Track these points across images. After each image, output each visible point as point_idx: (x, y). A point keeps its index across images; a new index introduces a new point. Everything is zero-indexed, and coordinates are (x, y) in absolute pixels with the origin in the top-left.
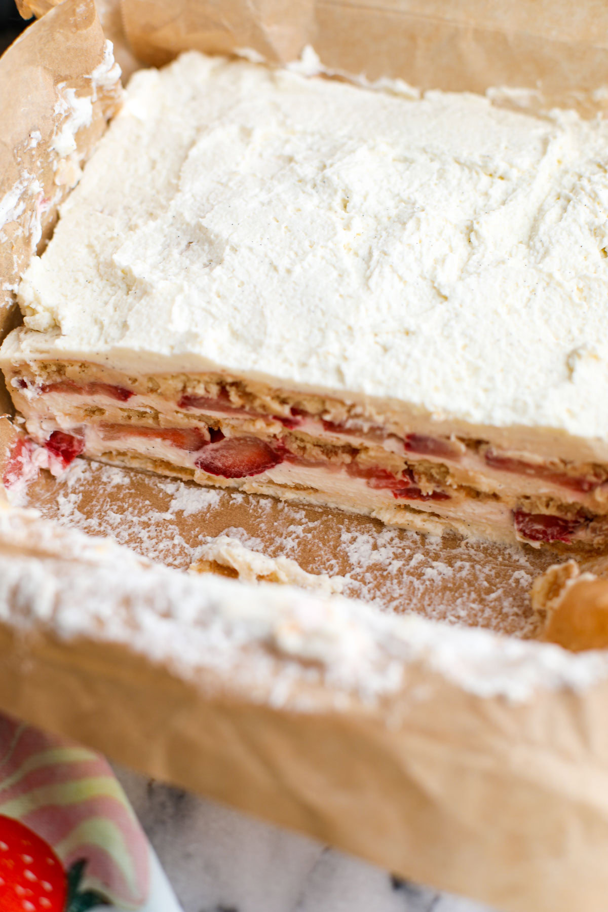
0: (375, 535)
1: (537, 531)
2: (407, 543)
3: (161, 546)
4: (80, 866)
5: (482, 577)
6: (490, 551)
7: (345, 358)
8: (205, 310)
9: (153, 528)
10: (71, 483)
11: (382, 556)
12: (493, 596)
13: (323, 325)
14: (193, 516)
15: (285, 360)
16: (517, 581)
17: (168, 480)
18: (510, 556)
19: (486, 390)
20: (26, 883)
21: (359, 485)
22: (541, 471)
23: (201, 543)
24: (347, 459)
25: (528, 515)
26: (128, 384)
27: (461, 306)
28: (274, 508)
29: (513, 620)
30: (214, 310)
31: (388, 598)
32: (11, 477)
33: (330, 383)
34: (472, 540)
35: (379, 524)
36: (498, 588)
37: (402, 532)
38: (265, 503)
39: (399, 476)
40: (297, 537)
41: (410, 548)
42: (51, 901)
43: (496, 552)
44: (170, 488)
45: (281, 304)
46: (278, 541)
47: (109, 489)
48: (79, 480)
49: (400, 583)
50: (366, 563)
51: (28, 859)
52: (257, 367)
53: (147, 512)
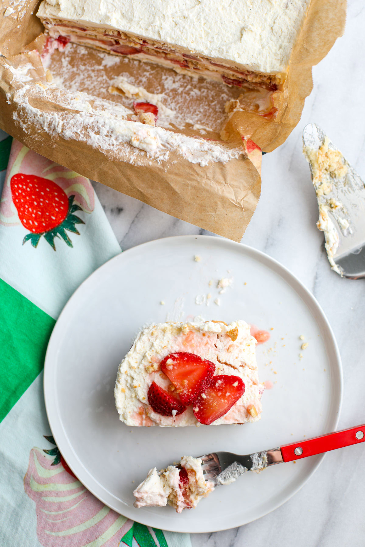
0: (174, 77)
1: (230, 82)
2: (186, 80)
3: (99, 79)
4: (73, 197)
5: (210, 95)
6: (215, 85)
7: (162, 28)
8: (112, 4)
9: (96, 72)
10: (66, 53)
11: (176, 86)
12: (213, 104)
13: (154, 14)
14: (110, 67)
15: (140, 27)
16: (223, 98)
17: (101, 52)
18: (221, 87)
19: (211, 42)
20: (56, 202)
21: (168, 62)
22: (229, 68)
23: (113, 79)
24: (164, 55)
25: (227, 77)
26: (86, 28)
27: (205, 6)
28: (139, 64)
29: (219, 114)
30: (115, 4)
31: (177, 103)
32: (45, 54)
33: (156, 37)
34: (209, 80)
35: (176, 73)
36: (215, 101)
37: (184, 76)
38: (136, 63)
39: (182, 62)
40: (147, 77)
41: (186, 83)
42: (64, 208)
43: (217, 85)
44: (102, 55)
45: (140, 3)
46: (140, 78)
47: (80, 56)
48: (69, 52)
49: (182, 97)
50: (170, 88)
51: (56, 194)
52: (130, 30)
53: (94, 65)
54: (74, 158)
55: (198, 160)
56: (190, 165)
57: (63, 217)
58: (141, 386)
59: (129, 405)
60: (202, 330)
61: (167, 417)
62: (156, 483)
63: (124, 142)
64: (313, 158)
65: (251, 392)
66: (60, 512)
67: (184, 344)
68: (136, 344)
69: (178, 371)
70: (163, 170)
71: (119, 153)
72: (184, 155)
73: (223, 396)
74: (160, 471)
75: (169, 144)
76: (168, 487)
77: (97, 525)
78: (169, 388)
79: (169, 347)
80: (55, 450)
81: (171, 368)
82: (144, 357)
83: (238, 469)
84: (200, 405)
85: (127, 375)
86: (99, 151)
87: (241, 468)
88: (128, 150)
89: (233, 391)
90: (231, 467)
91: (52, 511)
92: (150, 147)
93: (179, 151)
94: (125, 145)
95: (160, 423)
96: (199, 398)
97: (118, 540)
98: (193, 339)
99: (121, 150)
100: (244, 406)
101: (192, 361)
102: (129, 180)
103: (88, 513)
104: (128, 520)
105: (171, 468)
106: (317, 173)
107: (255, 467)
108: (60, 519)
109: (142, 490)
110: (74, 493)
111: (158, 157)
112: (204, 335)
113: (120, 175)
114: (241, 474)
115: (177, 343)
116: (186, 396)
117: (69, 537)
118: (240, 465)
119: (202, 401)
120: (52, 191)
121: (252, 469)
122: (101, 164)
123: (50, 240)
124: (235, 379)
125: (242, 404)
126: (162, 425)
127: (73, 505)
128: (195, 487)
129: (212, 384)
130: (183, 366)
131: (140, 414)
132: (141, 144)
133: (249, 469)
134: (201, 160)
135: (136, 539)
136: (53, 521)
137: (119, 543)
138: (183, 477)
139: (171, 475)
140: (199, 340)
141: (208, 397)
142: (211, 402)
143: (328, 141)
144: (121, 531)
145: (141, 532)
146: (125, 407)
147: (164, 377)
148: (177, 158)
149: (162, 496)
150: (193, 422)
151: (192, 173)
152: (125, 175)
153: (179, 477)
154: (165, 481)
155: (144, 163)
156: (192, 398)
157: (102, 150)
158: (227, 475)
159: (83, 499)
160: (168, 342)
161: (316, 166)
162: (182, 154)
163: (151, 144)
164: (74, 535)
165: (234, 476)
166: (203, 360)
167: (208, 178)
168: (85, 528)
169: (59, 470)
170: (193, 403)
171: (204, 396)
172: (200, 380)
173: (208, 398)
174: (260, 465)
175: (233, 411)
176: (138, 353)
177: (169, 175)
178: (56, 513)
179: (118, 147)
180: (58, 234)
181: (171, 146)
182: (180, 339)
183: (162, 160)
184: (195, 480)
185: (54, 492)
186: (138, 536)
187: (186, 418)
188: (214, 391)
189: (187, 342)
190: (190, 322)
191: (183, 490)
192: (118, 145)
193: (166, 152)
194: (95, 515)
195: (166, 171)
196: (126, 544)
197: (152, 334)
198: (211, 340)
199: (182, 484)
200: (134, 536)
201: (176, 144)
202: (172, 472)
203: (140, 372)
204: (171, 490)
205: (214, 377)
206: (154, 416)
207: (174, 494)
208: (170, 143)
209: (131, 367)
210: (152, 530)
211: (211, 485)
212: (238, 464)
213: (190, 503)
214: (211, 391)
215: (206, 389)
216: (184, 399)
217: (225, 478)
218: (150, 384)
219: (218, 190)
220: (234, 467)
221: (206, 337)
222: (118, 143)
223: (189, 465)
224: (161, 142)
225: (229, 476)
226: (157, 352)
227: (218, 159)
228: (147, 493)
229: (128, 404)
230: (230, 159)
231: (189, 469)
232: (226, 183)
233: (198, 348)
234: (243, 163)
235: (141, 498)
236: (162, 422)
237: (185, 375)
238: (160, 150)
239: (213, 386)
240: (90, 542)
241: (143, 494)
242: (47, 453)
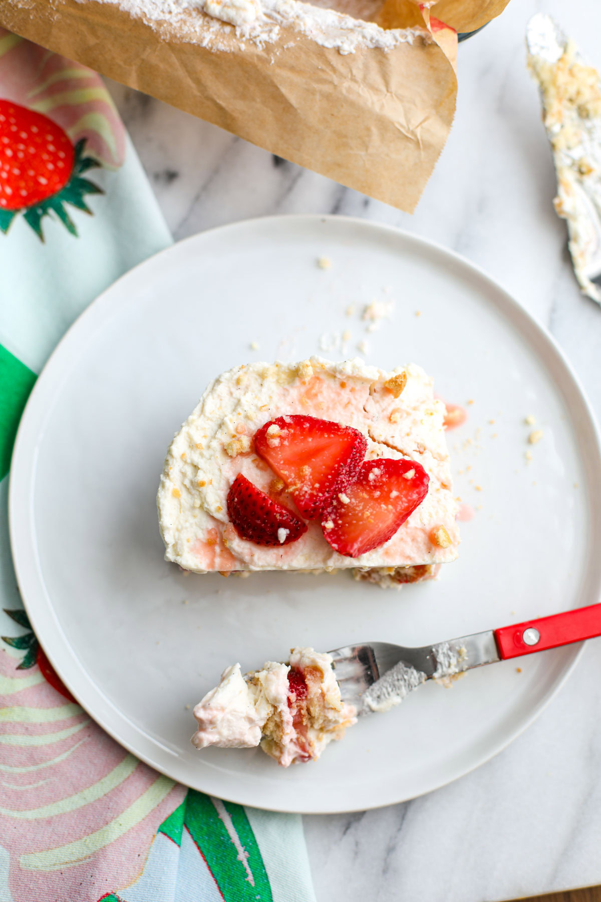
4: (82, 142)
20: (49, 153)
42: (64, 164)
51: (50, 138)
54: (92, 41)
55: (335, 41)
56: (320, 51)
57: (61, 181)
58: (214, 483)
59: (188, 525)
60: (341, 372)
61: (266, 549)
62: (240, 692)
63: (191, 9)
64: (545, 76)
65: (438, 501)
66: (32, 768)
67: (302, 403)
68: (204, 401)
69: (290, 449)
70: (266, 59)
71: (181, 27)
72: (308, 33)
73: (385, 498)
74: (246, 674)
75: (279, 13)
76: (264, 702)
77: (109, 795)
78: (272, 486)
79: (272, 407)
80: (27, 639)
81: (276, 442)
82: (221, 425)
83: (406, 677)
84: (337, 516)
85: (186, 462)
86: (142, 22)
87: (414, 675)
88: (198, 22)
89: (405, 489)
90: (393, 674)
91: (16, 766)
92: (243, 14)
93: (299, 25)
94: (194, 14)
95: (252, 561)
96: (335, 503)
97: (152, 829)
98: (321, 392)
99: (185, 22)
100: (423, 530)
101: (319, 429)
102: (198, 81)
103: (90, 772)
104: (177, 785)
105: (271, 665)
106: (555, 106)
107: (443, 671)
108: (30, 783)
109: (213, 704)
110: (62, 729)
111: (258, 36)
112: (343, 385)
113: (181, 73)
114: (413, 688)
115: (289, 399)
116: (307, 496)
117: (49, 822)
118: (410, 668)
119: (341, 508)
120: (41, 133)
121: (436, 675)
122: (144, 50)
123: (34, 222)
124: (407, 465)
125: (419, 526)
126: (255, 565)
127: (59, 754)
128: (319, 706)
129: (361, 476)
130: (302, 441)
131: (210, 544)
132: (226, 9)
133: (430, 677)
134: (342, 42)
135: (191, 830)
136: (15, 787)
137: (154, 836)
138: (294, 683)
139: (272, 676)
140: (333, 395)
141: (353, 500)
142: (360, 511)
143: (573, 48)
144: (160, 811)
145: (201, 815)
146: (180, 527)
147: (261, 465)
148: (295, 38)
149: (251, 721)
150: (320, 558)
151: (324, 67)
152: (191, 73)
153: (287, 683)
154: (258, 692)
155: (229, 46)
156: (321, 501)
157: (149, 20)
158: (384, 690)
159: (81, 742)
160: (271, 397)
161: (552, 91)
162: (305, 31)
163: (244, 9)
164: (60, 816)
165: (399, 692)
166: (344, 427)
167: (353, 79)
168: (82, 803)
169: (33, 678)
170: (322, 514)
171: (344, 498)
172: (336, 465)
173: (353, 504)
174: (452, 667)
175: (402, 539)
176: (208, 419)
177: (278, 71)
178: (23, 770)
179: (180, 17)
180: (51, 211)
181: (283, 16)
182: (294, 393)
183: (266, 42)
184: (320, 691)
185: (21, 724)
186: (194, 824)
187: (306, 551)
188: (365, 489)
189: (309, 398)
190: (316, 356)
191: (295, 712)
192: (180, 13)
193: (273, 28)
194: (106, 776)
195: (273, 62)
196: (170, 838)
197: (238, 382)
198: (357, 397)
199: (293, 697)
200: (185, 824)
201: (292, 14)
202: (274, 670)
203: (211, 456)
204: (272, 709)
205: (365, 463)
206: (239, 546)
207: (277, 719)
208: (281, 12)
209: (193, 446)
210: (224, 808)
211: (351, 711)
212: (406, 666)
213: (307, 747)
214: (358, 489)
215: (350, 485)
216: (303, 503)
217: (379, 697)
218: (232, 479)
219: (373, 103)
220: (398, 672)
221: (348, 389)
222: (180, 10)
223: (309, 658)
224: (265, 10)
225: (389, 694)
226: (247, 417)
227: (374, 41)
228: (223, 709)
229: (186, 521)
230: (398, 44)
231: (308, 667)
232: (388, 91)
233: (330, 411)
234: (419, 54)
235: (212, 722)
236: (256, 558)
237: (306, 457)
238: (262, 24)
239: (363, 480)
240: (93, 831)
241: (215, 712)
242: (10, 644)
